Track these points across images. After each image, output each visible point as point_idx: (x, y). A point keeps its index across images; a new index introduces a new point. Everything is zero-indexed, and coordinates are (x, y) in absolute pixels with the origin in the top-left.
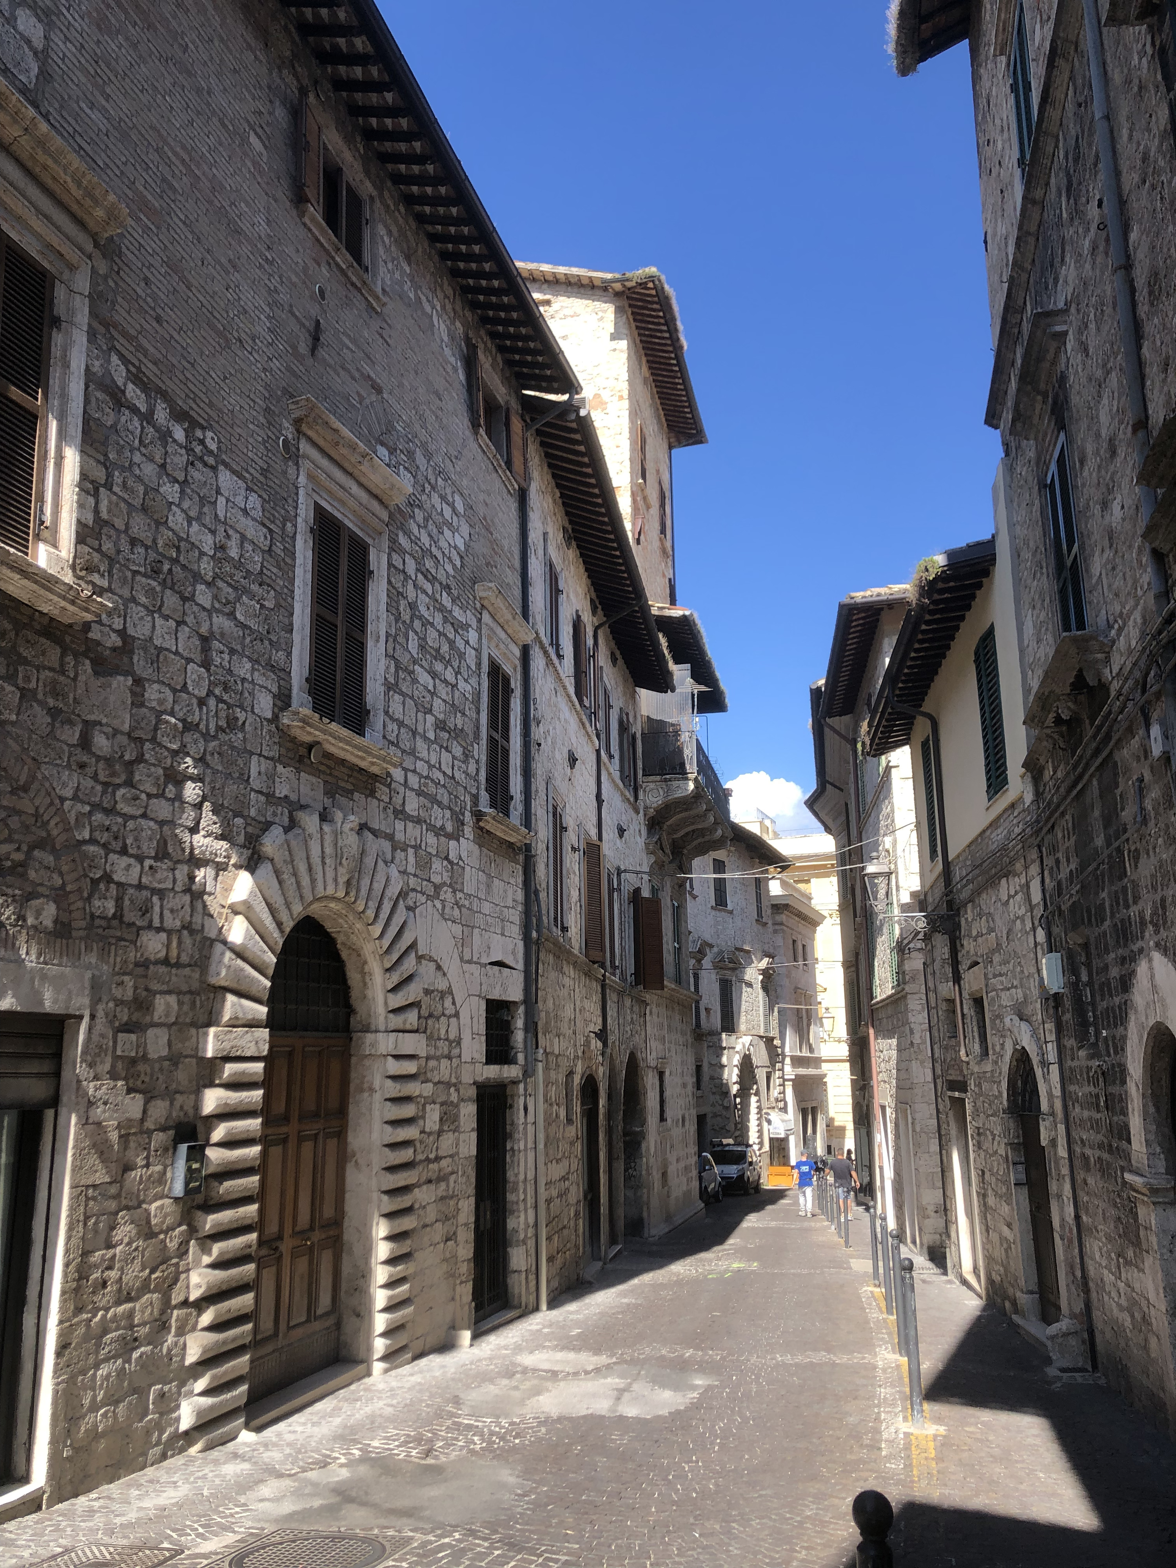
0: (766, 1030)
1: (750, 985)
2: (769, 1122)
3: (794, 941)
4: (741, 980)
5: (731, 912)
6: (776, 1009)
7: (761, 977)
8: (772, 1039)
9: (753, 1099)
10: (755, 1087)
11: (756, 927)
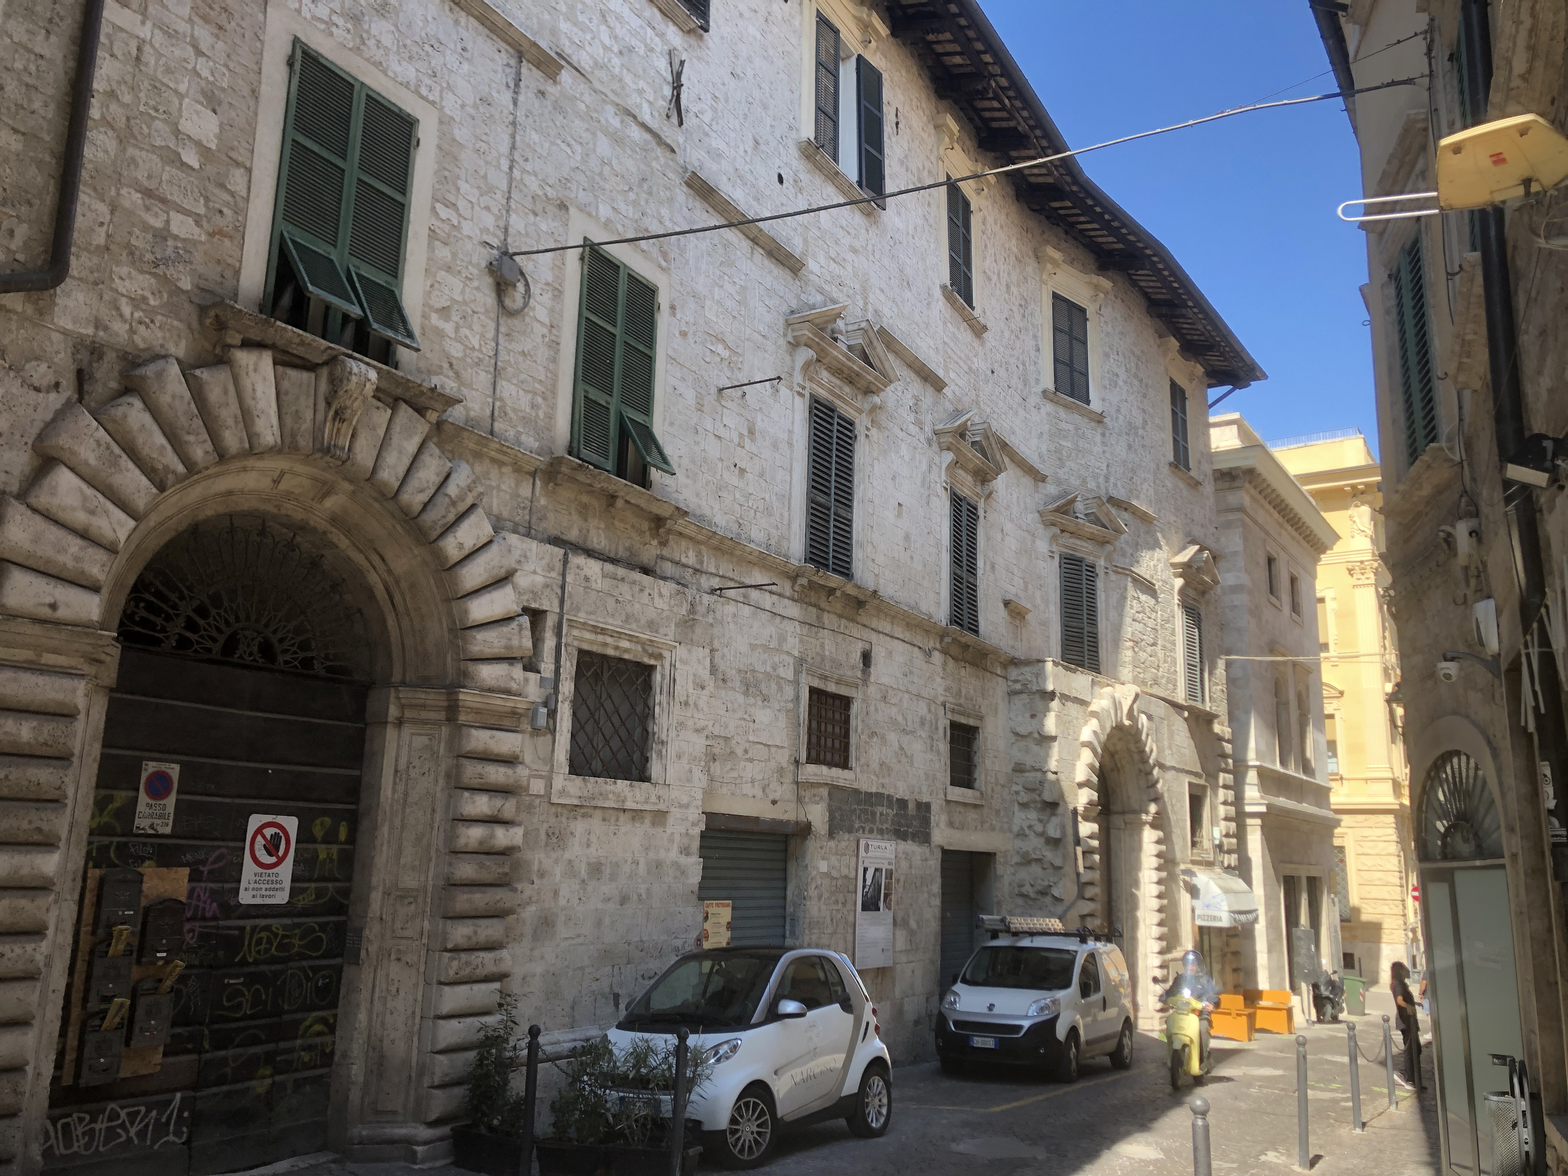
0: (1192, 695)
1: (1148, 588)
2: (1194, 891)
3: (1270, 561)
4: (1126, 572)
5: (1099, 419)
6: (1221, 664)
7: (1179, 582)
8: (1209, 718)
9: (1149, 836)
10: (1153, 808)
11: (1169, 480)
